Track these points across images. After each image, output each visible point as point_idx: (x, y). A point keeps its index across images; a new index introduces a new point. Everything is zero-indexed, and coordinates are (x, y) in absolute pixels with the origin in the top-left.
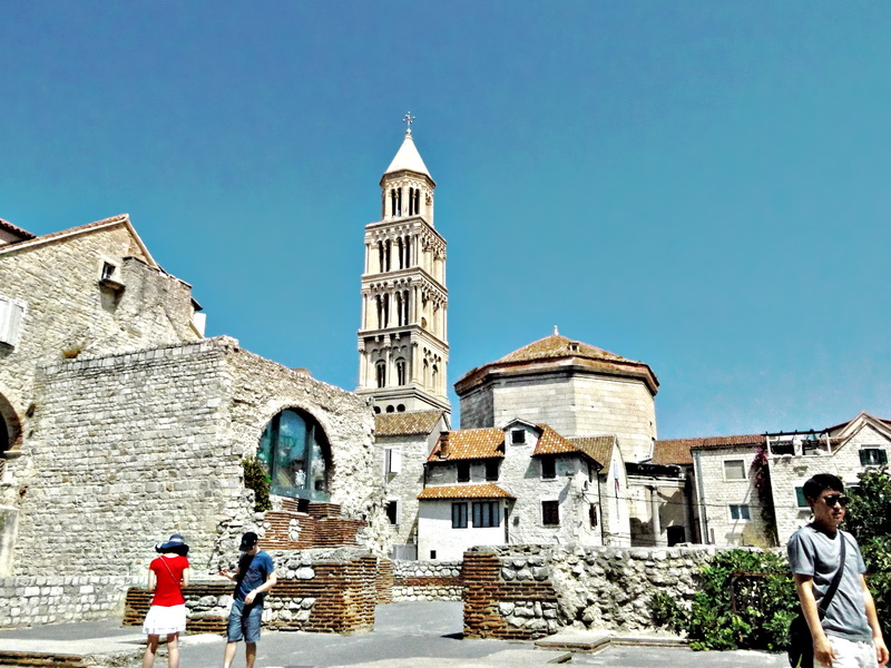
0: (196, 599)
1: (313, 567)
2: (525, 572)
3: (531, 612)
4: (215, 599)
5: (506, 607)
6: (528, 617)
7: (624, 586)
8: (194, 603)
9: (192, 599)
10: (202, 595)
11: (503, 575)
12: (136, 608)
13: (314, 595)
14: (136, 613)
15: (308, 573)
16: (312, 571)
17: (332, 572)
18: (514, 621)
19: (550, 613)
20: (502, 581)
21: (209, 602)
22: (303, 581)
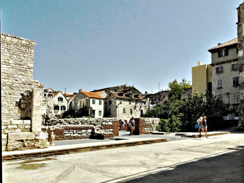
0: (80, 131)
1: (112, 122)
2: (148, 123)
3: (149, 129)
4: (86, 131)
5: (145, 129)
6: (148, 130)
7: (154, 125)
8: (79, 132)
9: (78, 131)
10: (82, 130)
11: (145, 123)
12: (57, 135)
13: (112, 128)
14: (58, 136)
15: (111, 123)
16: (112, 123)
17: (116, 123)
18: (147, 131)
19: (151, 129)
20: (145, 124)
21: (85, 132)
22: (110, 125)
